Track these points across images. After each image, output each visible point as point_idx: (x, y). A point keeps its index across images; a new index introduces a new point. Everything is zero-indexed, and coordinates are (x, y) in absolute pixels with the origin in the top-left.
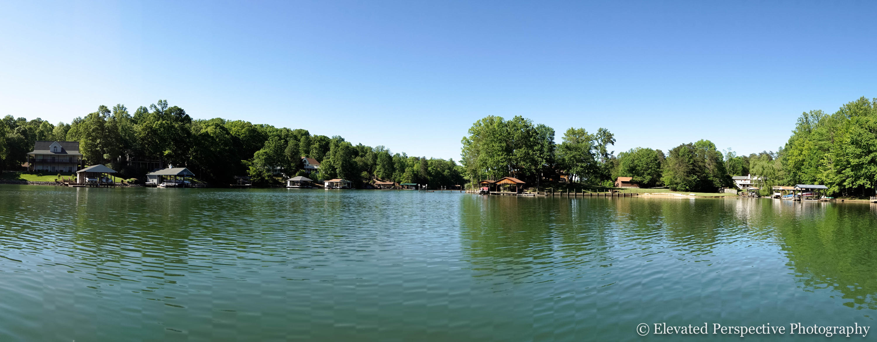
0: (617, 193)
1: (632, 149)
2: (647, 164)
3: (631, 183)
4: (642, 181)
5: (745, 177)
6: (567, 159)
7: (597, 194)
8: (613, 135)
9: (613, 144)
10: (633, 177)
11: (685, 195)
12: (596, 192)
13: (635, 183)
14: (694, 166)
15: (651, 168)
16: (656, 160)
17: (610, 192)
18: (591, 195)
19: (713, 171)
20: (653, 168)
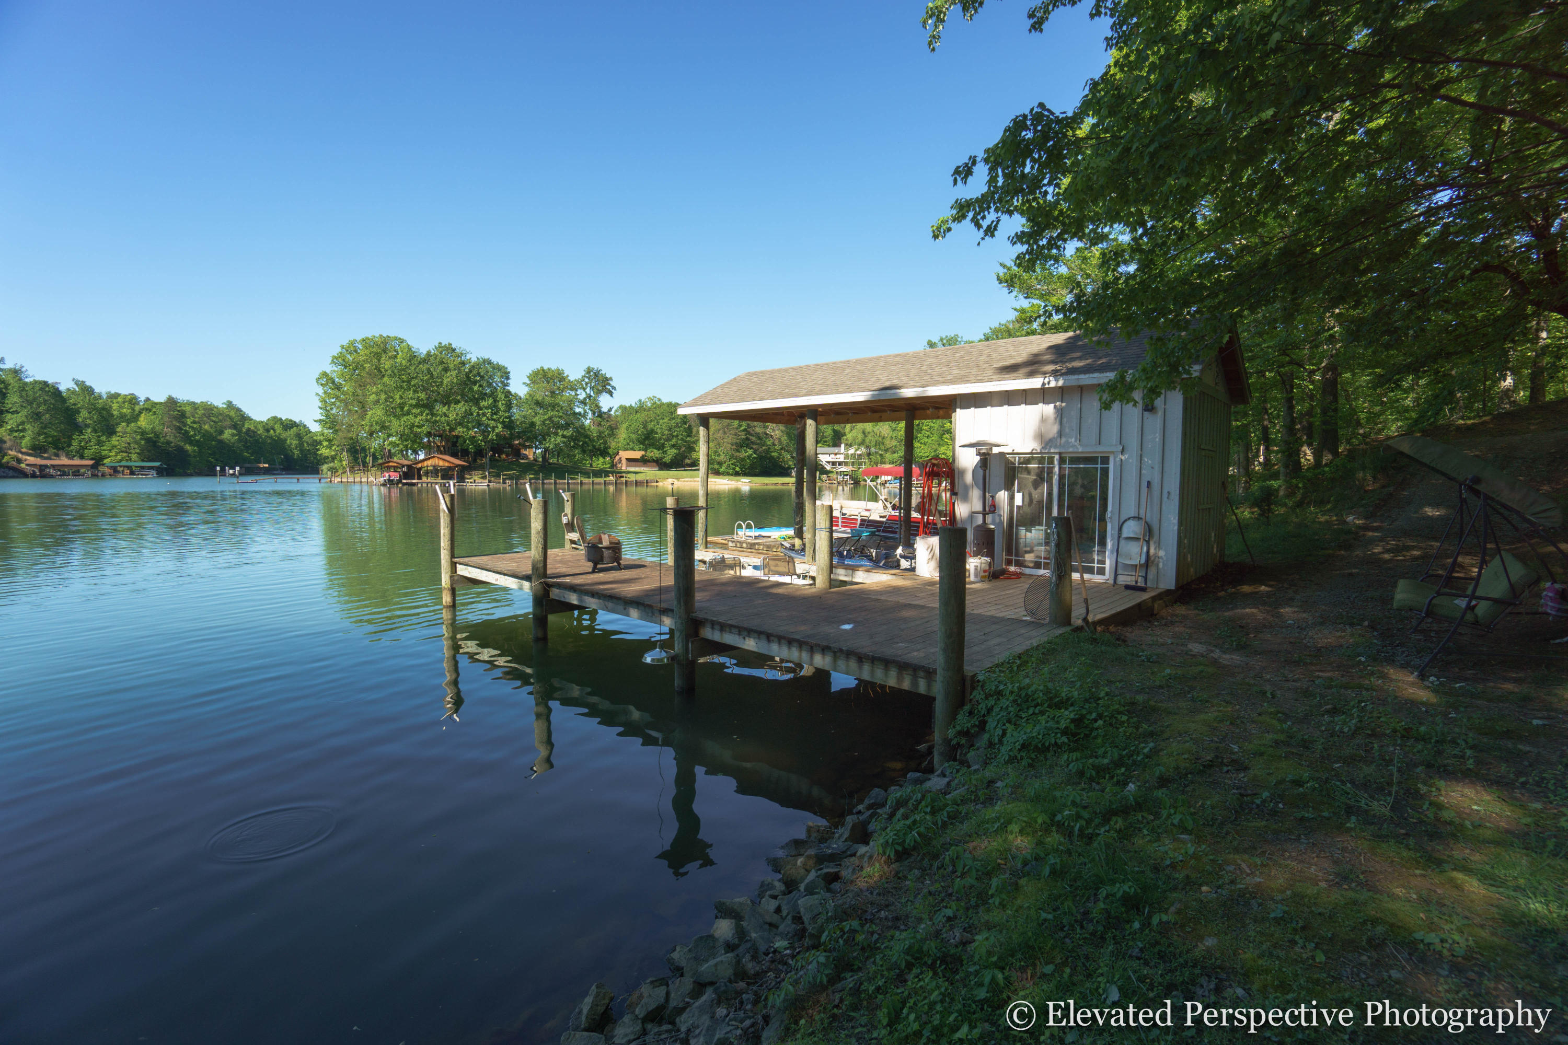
0: (623, 480)
1: (640, 401)
2: (670, 429)
3: (644, 461)
4: (662, 459)
5: (836, 450)
6: (538, 423)
7: (591, 480)
8: (611, 379)
9: (611, 396)
10: (646, 451)
11: (733, 482)
12: (589, 477)
13: (649, 461)
14: (749, 433)
15: (677, 436)
16: (685, 423)
17: (611, 478)
18: (582, 483)
19: (779, 439)
20: (680, 437)
